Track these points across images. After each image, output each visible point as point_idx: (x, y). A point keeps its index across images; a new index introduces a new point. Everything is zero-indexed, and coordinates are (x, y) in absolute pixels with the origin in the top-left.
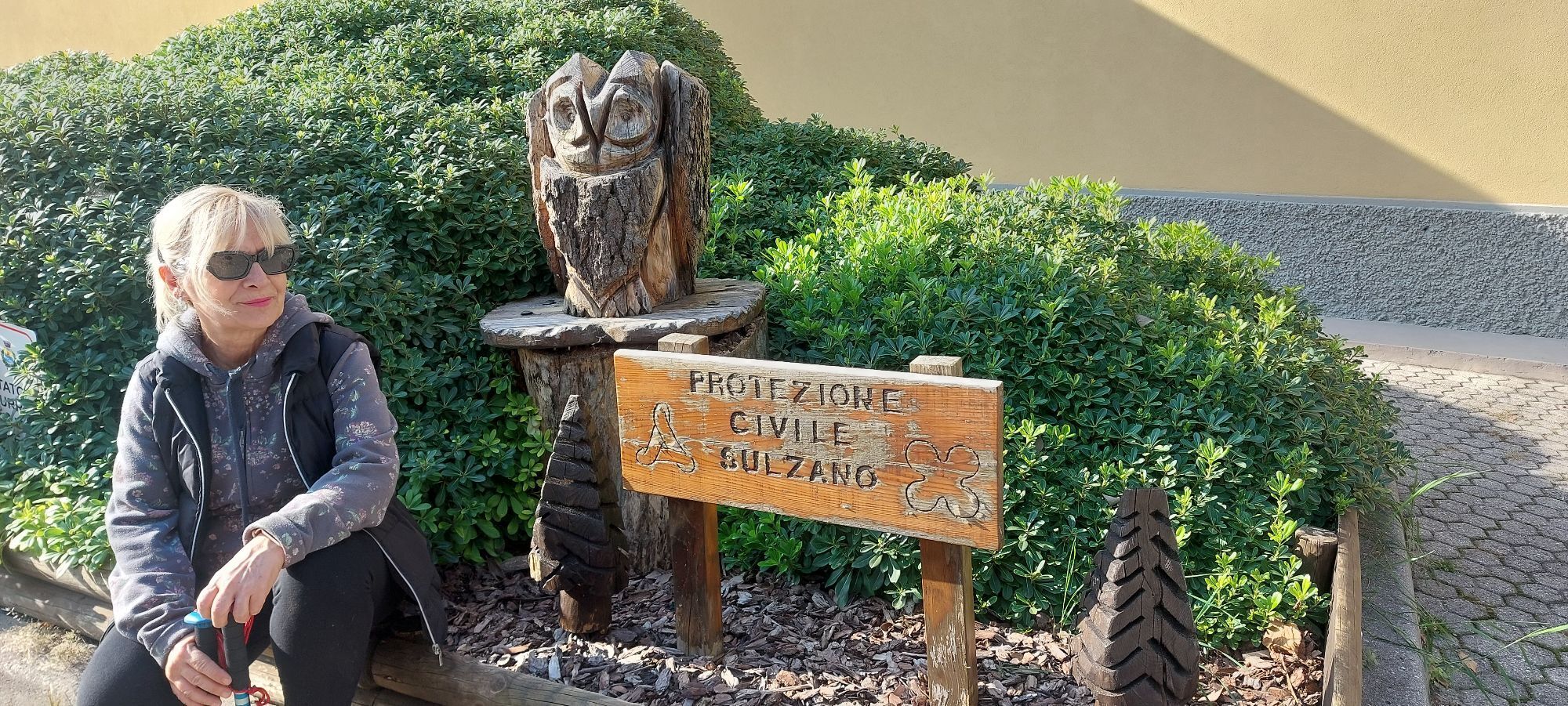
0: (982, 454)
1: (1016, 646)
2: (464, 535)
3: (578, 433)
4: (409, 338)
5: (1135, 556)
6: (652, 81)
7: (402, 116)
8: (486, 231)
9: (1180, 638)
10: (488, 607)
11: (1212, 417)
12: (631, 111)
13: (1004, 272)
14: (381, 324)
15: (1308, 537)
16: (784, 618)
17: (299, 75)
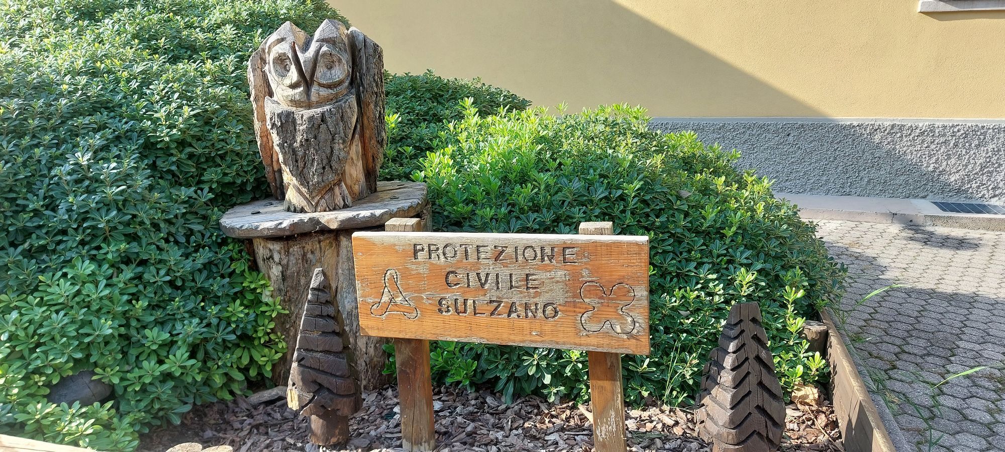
0: (637, 289)
1: (638, 419)
2: (218, 380)
3: (323, 297)
4: (166, 236)
5: (742, 350)
6: (346, 40)
7: (142, 72)
8: (217, 154)
9: (775, 404)
10: (246, 433)
11: (738, 254)
12: (333, 62)
13: (591, 167)
14: (145, 226)
15: (809, 327)
16: (472, 417)
17: (49, 46)
